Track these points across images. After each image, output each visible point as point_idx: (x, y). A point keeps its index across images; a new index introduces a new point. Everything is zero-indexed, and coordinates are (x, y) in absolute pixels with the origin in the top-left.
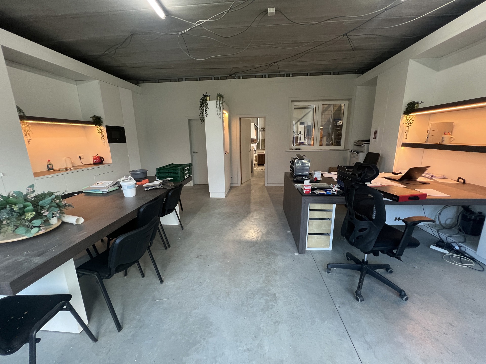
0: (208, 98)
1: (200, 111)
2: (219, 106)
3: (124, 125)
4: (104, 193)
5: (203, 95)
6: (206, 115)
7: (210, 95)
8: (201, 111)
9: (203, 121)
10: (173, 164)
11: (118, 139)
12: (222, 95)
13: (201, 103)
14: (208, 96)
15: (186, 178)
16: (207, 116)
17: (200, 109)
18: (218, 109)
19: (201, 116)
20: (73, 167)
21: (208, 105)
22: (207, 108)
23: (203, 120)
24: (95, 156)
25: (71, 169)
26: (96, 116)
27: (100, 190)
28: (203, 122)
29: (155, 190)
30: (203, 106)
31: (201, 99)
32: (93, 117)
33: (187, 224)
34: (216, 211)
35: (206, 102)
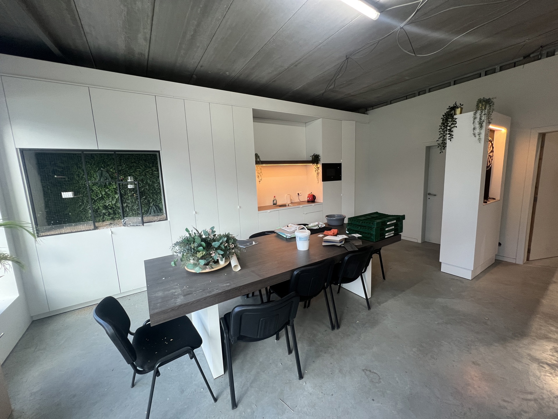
0: (458, 111)
1: (439, 133)
2: (480, 119)
3: (342, 161)
4: (287, 237)
5: (448, 107)
6: (449, 139)
7: (462, 105)
8: (441, 134)
9: (444, 149)
10: (377, 213)
11: (332, 177)
12: (489, 99)
13: (443, 120)
14: (458, 108)
15: (386, 237)
16: (451, 141)
17: (441, 130)
18: (477, 126)
19: (440, 142)
20: (291, 203)
21: (456, 122)
22: (454, 127)
23: (443, 146)
24: (309, 194)
25: (288, 205)
26: (315, 154)
27: (286, 234)
28: (443, 151)
29: (333, 246)
30: (447, 126)
31: (444, 114)
32: (313, 156)
33: (379, 303)
34: (440, 300)
35: (453, 116)
